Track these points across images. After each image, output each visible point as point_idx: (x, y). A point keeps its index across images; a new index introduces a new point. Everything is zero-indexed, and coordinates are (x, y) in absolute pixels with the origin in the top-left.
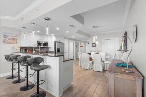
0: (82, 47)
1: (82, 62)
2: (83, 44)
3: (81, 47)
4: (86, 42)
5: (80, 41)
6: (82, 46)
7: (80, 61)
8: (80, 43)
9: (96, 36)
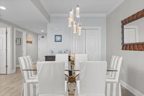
0: (31, 42)
1: (35, 87)
2: (31, 38)
3: (28, 42)
4: (36, 35)
5: (25, 29)
6: (30, 40)
7: (25, 85)
8: (24, 34)
9: (78, 9)
